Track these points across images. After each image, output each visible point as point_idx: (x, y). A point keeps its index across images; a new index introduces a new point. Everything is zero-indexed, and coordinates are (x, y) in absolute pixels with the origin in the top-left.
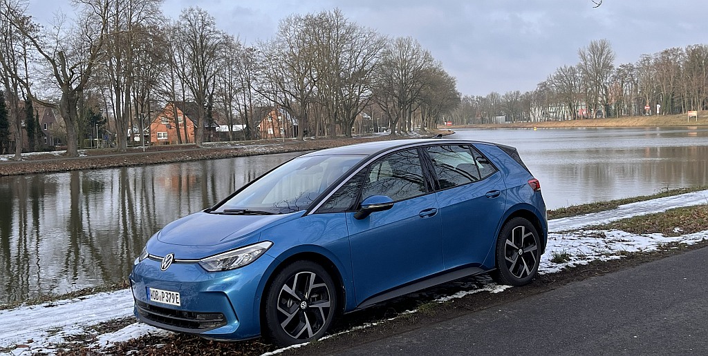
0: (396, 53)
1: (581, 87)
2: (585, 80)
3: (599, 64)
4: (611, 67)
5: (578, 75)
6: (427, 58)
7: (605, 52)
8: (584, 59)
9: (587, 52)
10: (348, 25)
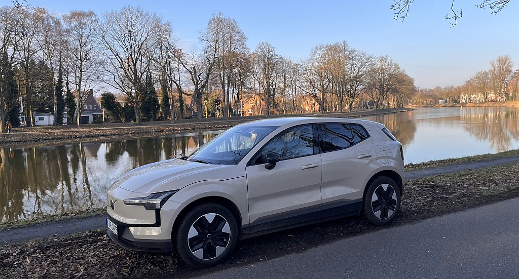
0: (378, 65)
1: (491, 83)
2: (494, 79)
3: (503, 70)
4: (511, 71)
5: (489, 76)
6: (397, 67)
7: (507, 63)
8: (494, 66)
9: (496, 62)
10: (350, 49)
